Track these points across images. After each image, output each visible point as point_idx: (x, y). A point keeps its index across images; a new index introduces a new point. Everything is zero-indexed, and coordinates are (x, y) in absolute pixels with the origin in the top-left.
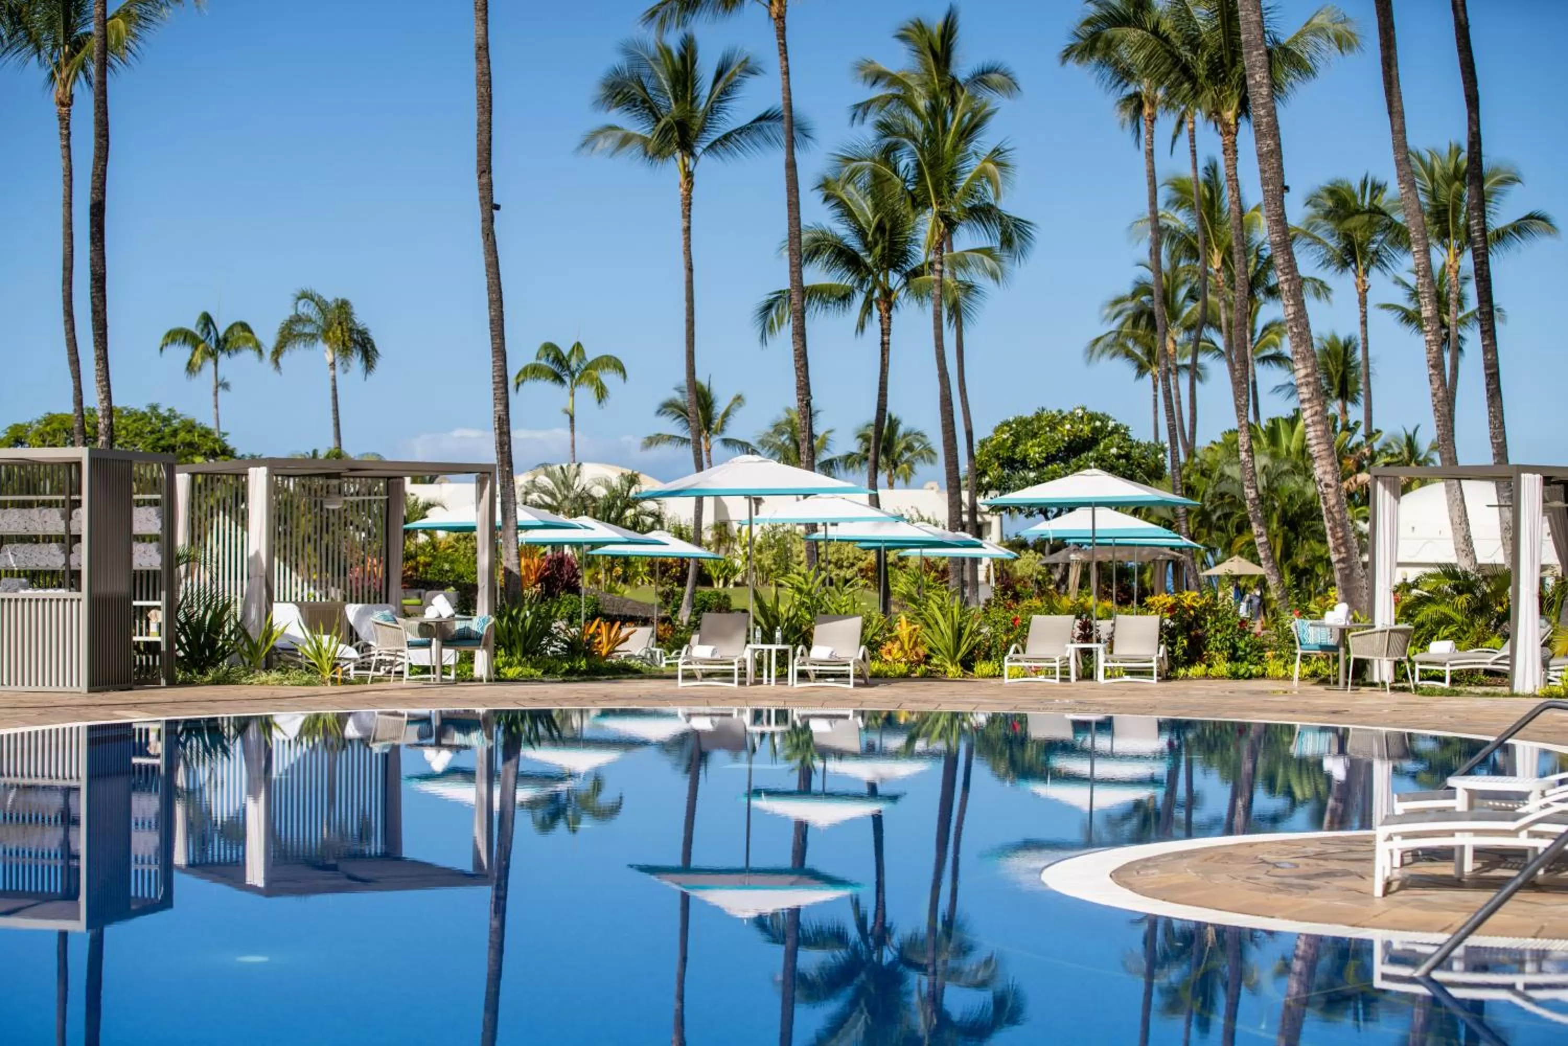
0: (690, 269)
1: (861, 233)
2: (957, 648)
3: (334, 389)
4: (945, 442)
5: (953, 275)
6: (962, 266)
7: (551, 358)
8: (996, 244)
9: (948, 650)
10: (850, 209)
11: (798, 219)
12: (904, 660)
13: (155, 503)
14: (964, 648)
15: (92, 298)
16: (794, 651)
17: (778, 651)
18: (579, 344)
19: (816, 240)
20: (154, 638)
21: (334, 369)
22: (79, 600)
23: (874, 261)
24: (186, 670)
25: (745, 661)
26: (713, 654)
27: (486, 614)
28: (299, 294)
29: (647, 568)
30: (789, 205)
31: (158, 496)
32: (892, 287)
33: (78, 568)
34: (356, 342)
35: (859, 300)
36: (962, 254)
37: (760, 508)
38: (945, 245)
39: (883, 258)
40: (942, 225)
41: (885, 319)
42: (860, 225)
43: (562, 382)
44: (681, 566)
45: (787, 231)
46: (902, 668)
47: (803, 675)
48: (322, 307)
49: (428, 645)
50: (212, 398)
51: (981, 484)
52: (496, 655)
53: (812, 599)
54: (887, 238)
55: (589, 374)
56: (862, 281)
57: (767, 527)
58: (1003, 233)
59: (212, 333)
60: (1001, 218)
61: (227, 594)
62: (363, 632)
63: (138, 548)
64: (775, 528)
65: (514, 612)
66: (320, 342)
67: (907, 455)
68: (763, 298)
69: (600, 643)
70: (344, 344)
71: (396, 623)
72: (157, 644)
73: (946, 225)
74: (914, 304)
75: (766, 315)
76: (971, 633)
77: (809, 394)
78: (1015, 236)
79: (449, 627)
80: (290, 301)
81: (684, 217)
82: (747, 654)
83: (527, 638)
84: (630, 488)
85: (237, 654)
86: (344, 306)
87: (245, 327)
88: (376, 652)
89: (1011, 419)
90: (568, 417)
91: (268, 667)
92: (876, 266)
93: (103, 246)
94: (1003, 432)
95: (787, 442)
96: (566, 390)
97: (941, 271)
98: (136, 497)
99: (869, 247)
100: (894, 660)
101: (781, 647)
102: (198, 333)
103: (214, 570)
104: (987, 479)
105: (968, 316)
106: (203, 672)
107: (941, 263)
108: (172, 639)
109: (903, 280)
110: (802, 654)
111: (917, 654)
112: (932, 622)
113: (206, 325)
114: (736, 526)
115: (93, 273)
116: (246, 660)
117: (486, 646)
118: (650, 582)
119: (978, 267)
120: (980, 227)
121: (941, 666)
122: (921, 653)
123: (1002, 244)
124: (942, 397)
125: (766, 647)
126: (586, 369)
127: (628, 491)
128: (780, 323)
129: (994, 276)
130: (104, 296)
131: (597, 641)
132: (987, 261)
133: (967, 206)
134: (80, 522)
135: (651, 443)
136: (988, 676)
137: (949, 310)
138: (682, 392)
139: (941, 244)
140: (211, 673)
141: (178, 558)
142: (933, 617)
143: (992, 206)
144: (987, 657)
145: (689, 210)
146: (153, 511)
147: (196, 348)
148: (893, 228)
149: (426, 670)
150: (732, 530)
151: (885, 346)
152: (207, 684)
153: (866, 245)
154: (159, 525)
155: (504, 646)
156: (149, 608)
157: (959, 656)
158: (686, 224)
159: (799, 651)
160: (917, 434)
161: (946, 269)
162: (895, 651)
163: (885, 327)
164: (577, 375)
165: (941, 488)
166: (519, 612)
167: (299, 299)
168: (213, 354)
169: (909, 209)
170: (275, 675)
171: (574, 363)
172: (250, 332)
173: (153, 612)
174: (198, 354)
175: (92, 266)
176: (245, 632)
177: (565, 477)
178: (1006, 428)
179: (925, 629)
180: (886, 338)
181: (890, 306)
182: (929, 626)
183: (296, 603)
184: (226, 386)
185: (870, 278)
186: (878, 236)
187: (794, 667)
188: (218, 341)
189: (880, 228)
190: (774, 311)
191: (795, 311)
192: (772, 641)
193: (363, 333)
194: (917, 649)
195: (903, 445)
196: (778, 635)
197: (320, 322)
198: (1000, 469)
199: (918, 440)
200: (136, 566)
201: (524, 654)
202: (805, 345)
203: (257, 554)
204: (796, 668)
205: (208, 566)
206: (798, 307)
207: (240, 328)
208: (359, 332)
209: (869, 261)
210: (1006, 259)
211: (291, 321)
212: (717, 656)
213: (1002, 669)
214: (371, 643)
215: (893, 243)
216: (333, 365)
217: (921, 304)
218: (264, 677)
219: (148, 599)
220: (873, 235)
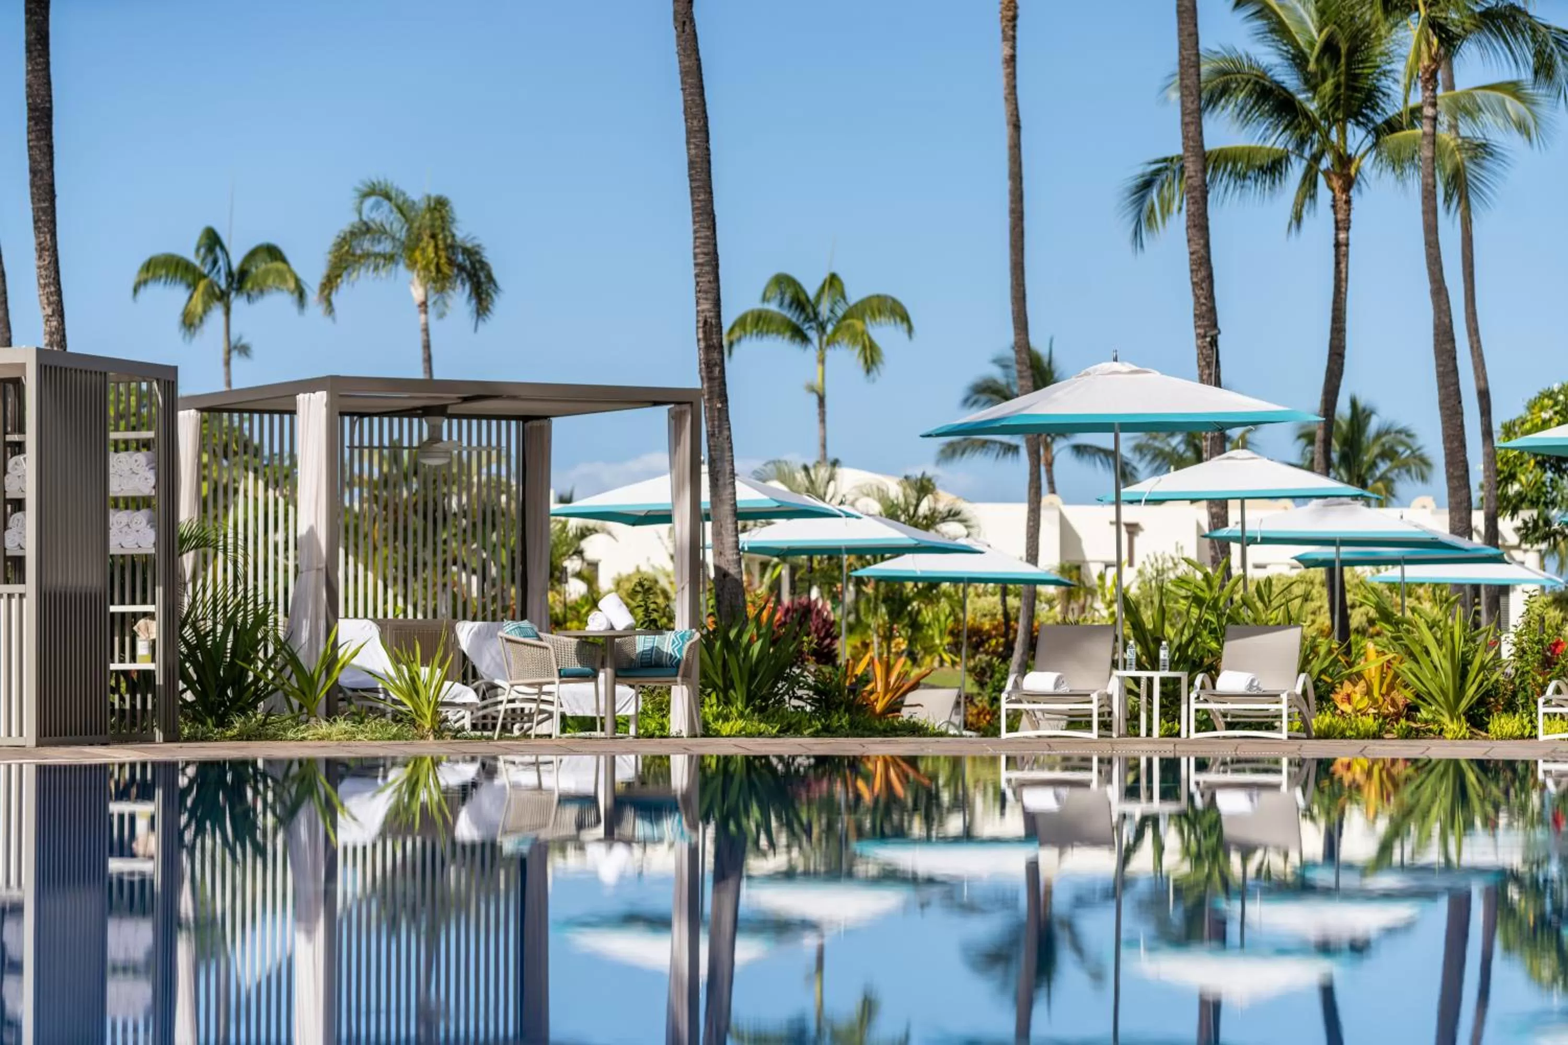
0: (1016, 126)
1: (1298, 60)
2: (1460, 691)
3: (427, 346)
4: (1447, 438)
5: (1454, 127)
6: (1469, 113)
7: (787, 300)
8: (1526, 75)
9: (1443, 693)
10: (1281, 22)
11: (1195, 36)
12: (1372, 711)
13: (146, 445)
14: (1471, 691)
15: (30, 148)
16: (1191, 684)
17: (1162, 679)
18: (833, 278)
19: (1223, 72)
20: (144, 664)
21: (426, 312)
22: (21, 596)
23: (1320, 108)
24: (194, 719)
25: (1110, 698)
26: (1057, 684)
27: (686, 627)
28: (366, 189)
29: (948, 639)
30: (1179, 13)
31: (151, 434)
32: (1350, 151)
33: (19, 553)
34: (461, 268)
35: (1296, 170)
36: (1469, 94)
37: (1137, 540)
38: (1440, 76)
39: (1336, 102)
40: (1435, 41)
41: (1341, 204)
42: (1296, 46)
43: (805, 339)
44: (1005, 635)
45: (1175, 57)
46: (1370, 723)
47: (1205, 723)
48: (404, 209)
49: (593, 677)
50: (221, 369)
51: (1505, 497)
52: (702, 704)
53: (1219, 616)
54: (1343, 68)
55: (849, 326)
56: (1301, 143)
57: (1150, 572)
58: (1538, 54)
59: (221, 263)
60: (1534, 30)
61: (261, 600)
62: (485, 665)
63: (117, 519)
64: (1160, 572)
65: (732, 634)
66: (401, 267)
67: (1383, 467)
68: (1139, 168)
69: (872, 692)
70: (438, 269)
71: (540, 639)
72: (147, 676)
73: (1441, 41)
74: (1389, 177)
75: (1143, 197)
76: (1483, 667)
77: (1215, 325)
78: (1559, 60)
79: (627, 649)
80: (351, 199)
81: (1005, 39)
82: (1114, 687)
83: (753, 675)
84: (919, 501)
85: (280, 692)
86: (439, 206)
87: (273, 252)
88: (504, 698)
89: (1556, 387)
90: (814, 399)
91: (331, 713)
92: (1325, 115)
93: (47, 63)
94: (1542, 409)
95: (1182, 448)
96: (812, 352)
97: (1435, 119)
98: (113, 435)
99: (1312, 83)
100: (1356, 711)
101: (1167, 674)
102: (197, 262)
103: (241, 560)
104: (1516, 487)
105: (1479, 193)
106: (223, 723)
107: (1434, 105)
108: (174, 671)
109: (1370, 139)
110: (1203, 687)
111: (1394, 703)
112: (1417, 649)
113: (210, 249)
114: (1095, 570)
115: (32, 108)
116: (295, 702)
117: (686, 677)
118: (954, 663)
119: (1495, 113)
120: (1499, 44)
121: (1434, 721)
122: (1400, 703)
123: (1536, 73)
124: (1436, 327)
125: (1144, 674)
126: (845, 317)
127: (917, 506)
128: (1166, 211)
129: (1522, 127)
130: (50, 147)
131: (869, 688)
132: (1511, 104)
133: (1477, 9)
134: (22, 477)
135: (954, 452)
136: (1512, 737)
137: (1447, 184)
138: (1005, 367)
139: (1434, 74)
140: (238, 723)
141: (183, 541)
142: (1420, 642)
143: (1519, 10)
144: (1510, 708)
145: (1014, 28)
146: (142, 457)
147: (192, 286)
148: (1352, 52)
149: (587, 724)
150: (1089, 576)
151: (1340, 249)
152: (232, 738)
153: (1306, 81)
154: (152, 481)
155: (715, 687)
156: (135, 616)
157: (1464, 704)
158: (1007, 51)
159: (1198, 682)
160: (1399, 432)
161: (1444, 119)
162: (1356, 697)
163: (1341, 216)
164: (830, 328)
165: (1439, 506)
166: (739, 635)
167: (366, 195)
168: (223, 297)
169: (1379, 14)
170: (342, 725)
171: (824, 309)
172: (284, 260)
173: (141, 622)
174: (198, 296)
175: (29, 96)
176: (293, 659)
177: (812, 482)
178: (1546, 401)
179: (1408, 665)
180: (1342, 236)
181: (1349, 183)
182: (1411, 655)
183: (375, 619)
184: (244, 350)
185: (1316, 136)
186: (1326, 63)
187: (1190, 708)
188: (230, 274)
189: (1329, 47)
190: (1155, 192)
191: (1190, 189)
192: (1154, 664)
193: (472, 253)
194: (1394, 694)
195: (1376, 450)
196: (1164, 654)
197: (402, 235)
198: (1538, 471)
199: (1402, 443)
200: (114, 550)
201: (749, 700)
202: (1207, 246)
203: (312, 532)
204: (1194, 706)
205: (230, 554)
206: (1196, 182)
207: (264, 255)
208: (467, 252)
209: (1313, 107)
210: (1542, 100)
211: (352, 233)
212: (1064, 689)
213: (1535, 727)
214: (498, 682)
215: (1353, 77)
216: (424, 305)
217: (1401, 177)
218: (324, 728)
219: (133, 602)
220: (1318, 60)
